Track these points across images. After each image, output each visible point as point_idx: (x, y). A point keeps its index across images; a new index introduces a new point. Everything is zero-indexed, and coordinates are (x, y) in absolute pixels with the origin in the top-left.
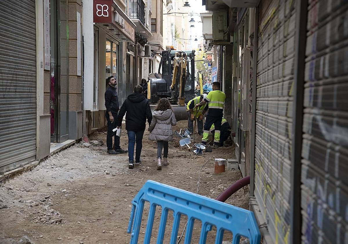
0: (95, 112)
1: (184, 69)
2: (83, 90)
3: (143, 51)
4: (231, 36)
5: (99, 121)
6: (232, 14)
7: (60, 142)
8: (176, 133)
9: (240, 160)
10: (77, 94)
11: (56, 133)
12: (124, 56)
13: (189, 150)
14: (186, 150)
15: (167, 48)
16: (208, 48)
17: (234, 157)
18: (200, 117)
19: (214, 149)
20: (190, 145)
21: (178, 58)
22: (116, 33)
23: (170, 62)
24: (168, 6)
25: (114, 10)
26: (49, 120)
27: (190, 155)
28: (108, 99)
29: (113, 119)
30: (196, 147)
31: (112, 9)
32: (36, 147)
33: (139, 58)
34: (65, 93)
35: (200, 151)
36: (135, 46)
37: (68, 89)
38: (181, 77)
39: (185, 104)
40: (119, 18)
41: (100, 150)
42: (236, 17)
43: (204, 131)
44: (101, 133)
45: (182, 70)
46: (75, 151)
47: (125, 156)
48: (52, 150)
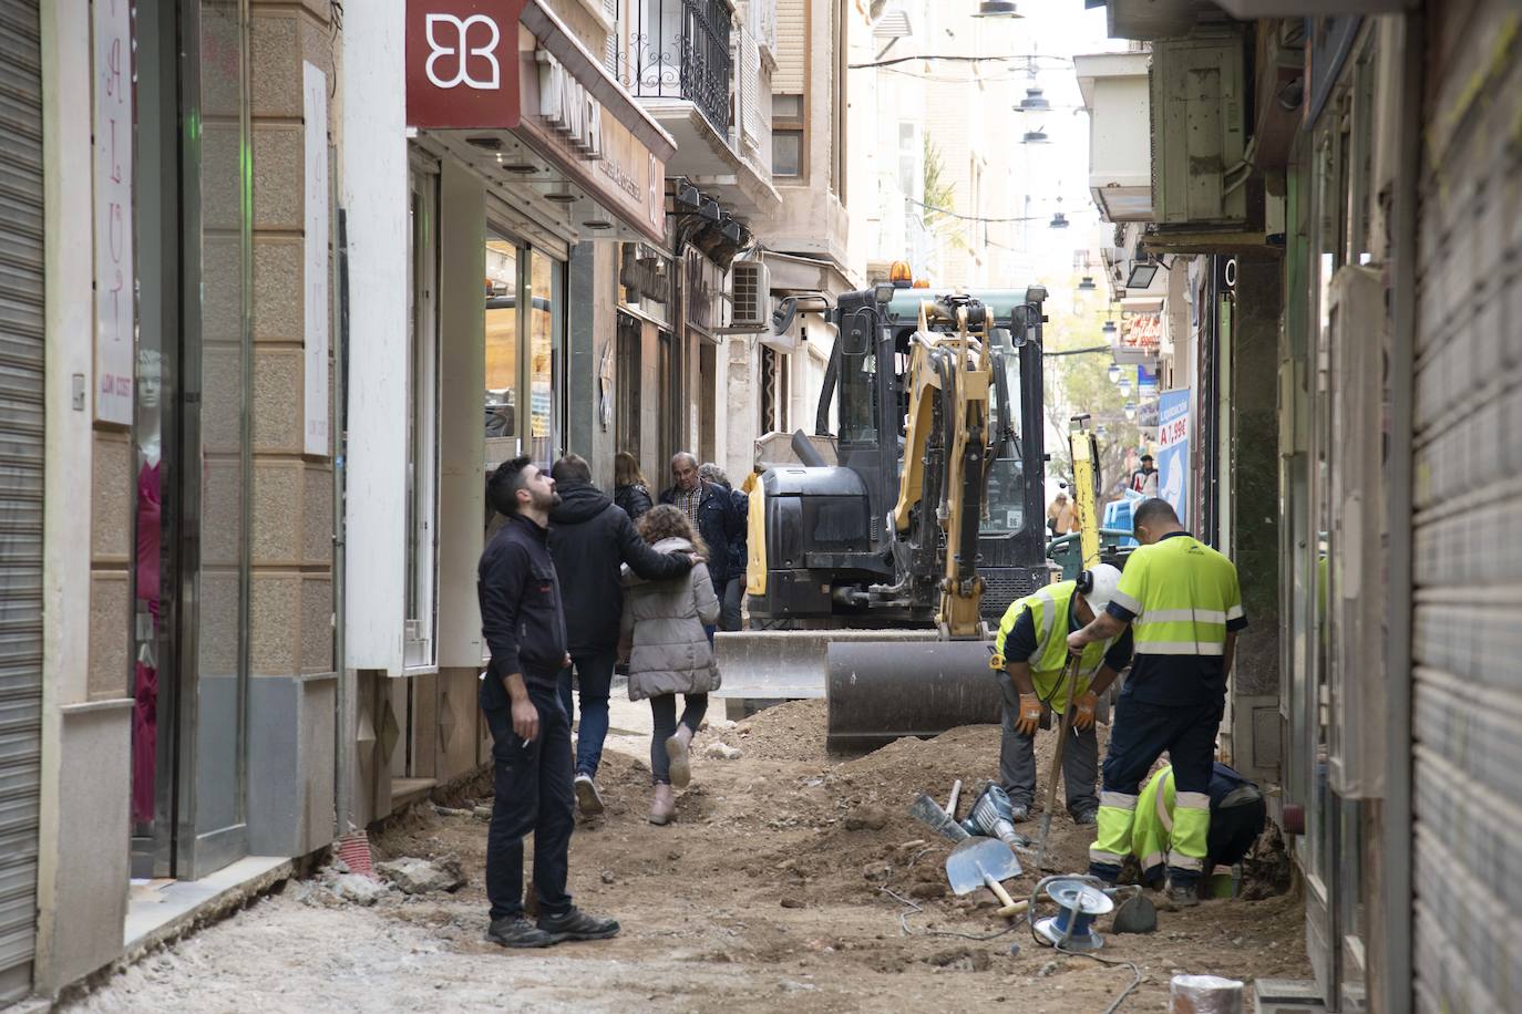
0: (415, 682)
1: (975, 407)
2: (339, 545)
3: (723, 294)
4: (1273, 194)
5: (442, 734)
6: (1271, 55)
7: (190, 871)
8: (922, 809)
9: (1335, 990)
10: (303, 568)
11: (169, 814)
12: (603, 332)
13: (1010, 919)
14: (986, 919)
15: (873, 275)
16: (1132, 274)
17: (1298, 965)
18: (1080, 709)
19: (1172, 910)
20: (1014, 885)
21: (938, 336)
22: (548, 189)
23: (885, 365)
24: (878, 20)
25: (537, 49)
26: (119, 738)
27: (1016, 950)
28: (501, 595)
29: (532, 723)
30: (1050, 900)
31: (525, 43)
32: (37, 912)
33: (695, 342)
34: (229, 567)
35: (1080, 923)
36: (673, 265)
37: (246, 539)
38: (957, 452)
39: (985, 625)
40: (564, 94)
41: (446, 919)
42: (1301, 73)
43: (1104, 796)
44: (454, 811)
45: (961, 414)
46: (283, 930)
47: (597, 958)
48: (139, 925)
